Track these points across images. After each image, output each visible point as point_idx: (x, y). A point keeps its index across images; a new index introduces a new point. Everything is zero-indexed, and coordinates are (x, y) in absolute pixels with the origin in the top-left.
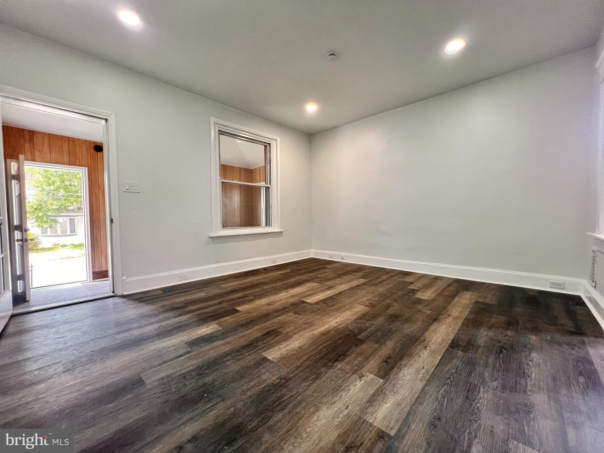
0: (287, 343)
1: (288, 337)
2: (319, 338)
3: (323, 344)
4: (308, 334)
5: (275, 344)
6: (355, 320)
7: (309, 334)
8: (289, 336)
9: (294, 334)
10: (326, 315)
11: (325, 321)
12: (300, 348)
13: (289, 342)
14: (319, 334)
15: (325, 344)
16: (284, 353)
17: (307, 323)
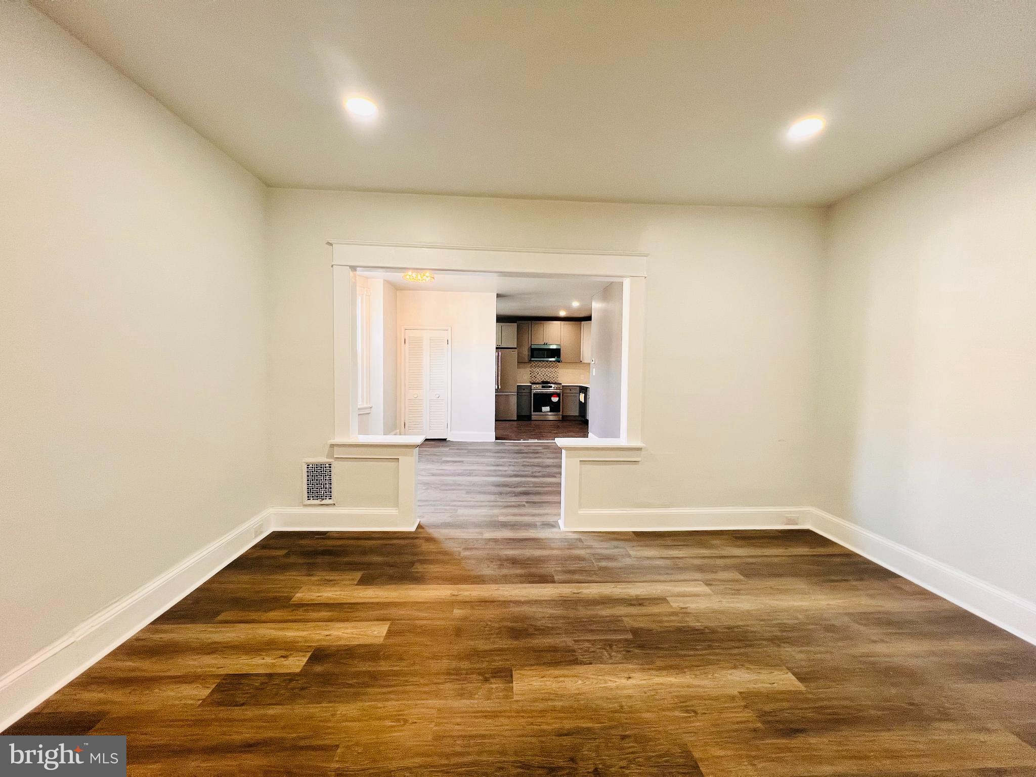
0: (755, 686)
1: (749, 698)
2: (690, 667)
3: (695, 655)
4: (705, 682)
5: (780, 697)
6: (591, 664)
7: (703, 683)
8: (744, 698)
9: (733, 698)
10: (626, 709)
11: (646, 695)
12: (735, 667)
13: (751, 686)
14: (685, 672)
15: (692, 653)
16: (765, 672)
17: (687, 711)
